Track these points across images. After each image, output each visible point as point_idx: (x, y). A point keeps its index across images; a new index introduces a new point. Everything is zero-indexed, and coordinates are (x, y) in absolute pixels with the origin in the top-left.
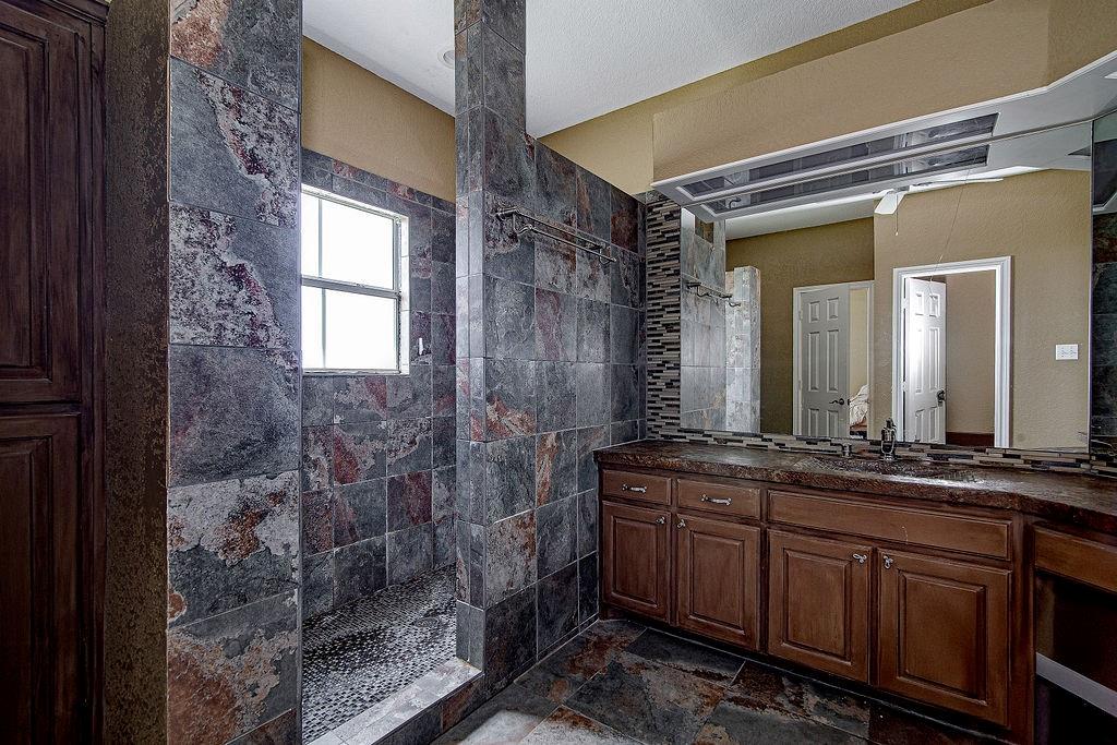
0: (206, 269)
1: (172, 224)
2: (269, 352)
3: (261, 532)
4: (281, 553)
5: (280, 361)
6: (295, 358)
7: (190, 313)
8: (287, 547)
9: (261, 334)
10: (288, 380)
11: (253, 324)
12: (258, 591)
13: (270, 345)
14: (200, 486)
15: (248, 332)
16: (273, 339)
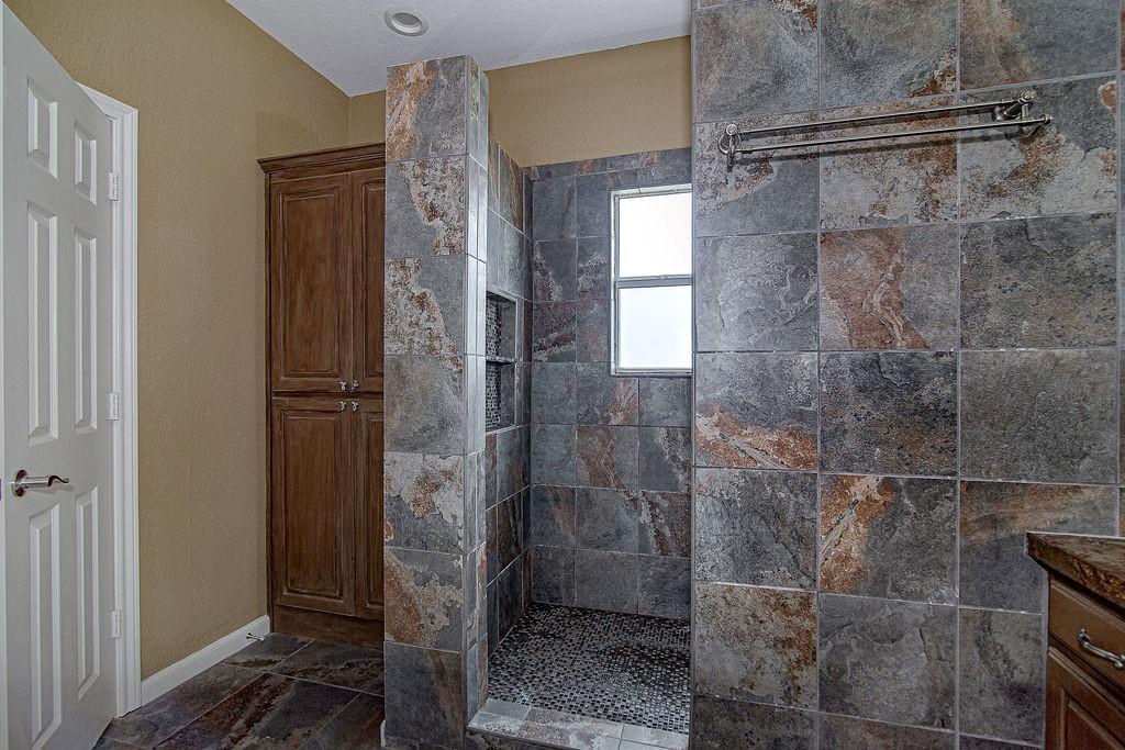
0: (403, 300)
1: (386, 274)
2: (442, 358)
3: (437, 498)
4: (450, 521)
5: (449, 364)
6: (461, 361)
7: (394, 333)
8: (454, 517)
9: (436, 344)
10: (454, 380)
11: (431, 338)
12: (435, 544)
13: (443, 352)
14: (400, 454)
15: (428, 343)
16: (444, 347)
